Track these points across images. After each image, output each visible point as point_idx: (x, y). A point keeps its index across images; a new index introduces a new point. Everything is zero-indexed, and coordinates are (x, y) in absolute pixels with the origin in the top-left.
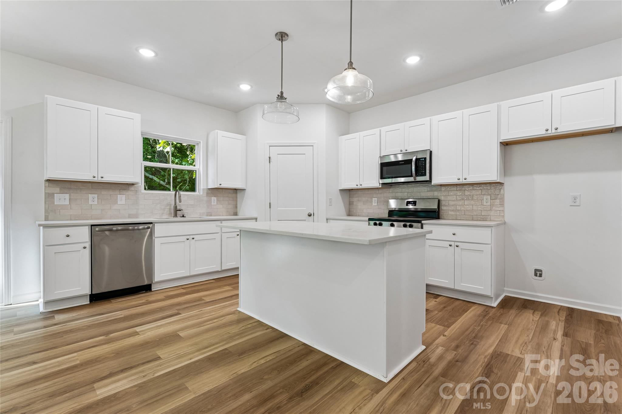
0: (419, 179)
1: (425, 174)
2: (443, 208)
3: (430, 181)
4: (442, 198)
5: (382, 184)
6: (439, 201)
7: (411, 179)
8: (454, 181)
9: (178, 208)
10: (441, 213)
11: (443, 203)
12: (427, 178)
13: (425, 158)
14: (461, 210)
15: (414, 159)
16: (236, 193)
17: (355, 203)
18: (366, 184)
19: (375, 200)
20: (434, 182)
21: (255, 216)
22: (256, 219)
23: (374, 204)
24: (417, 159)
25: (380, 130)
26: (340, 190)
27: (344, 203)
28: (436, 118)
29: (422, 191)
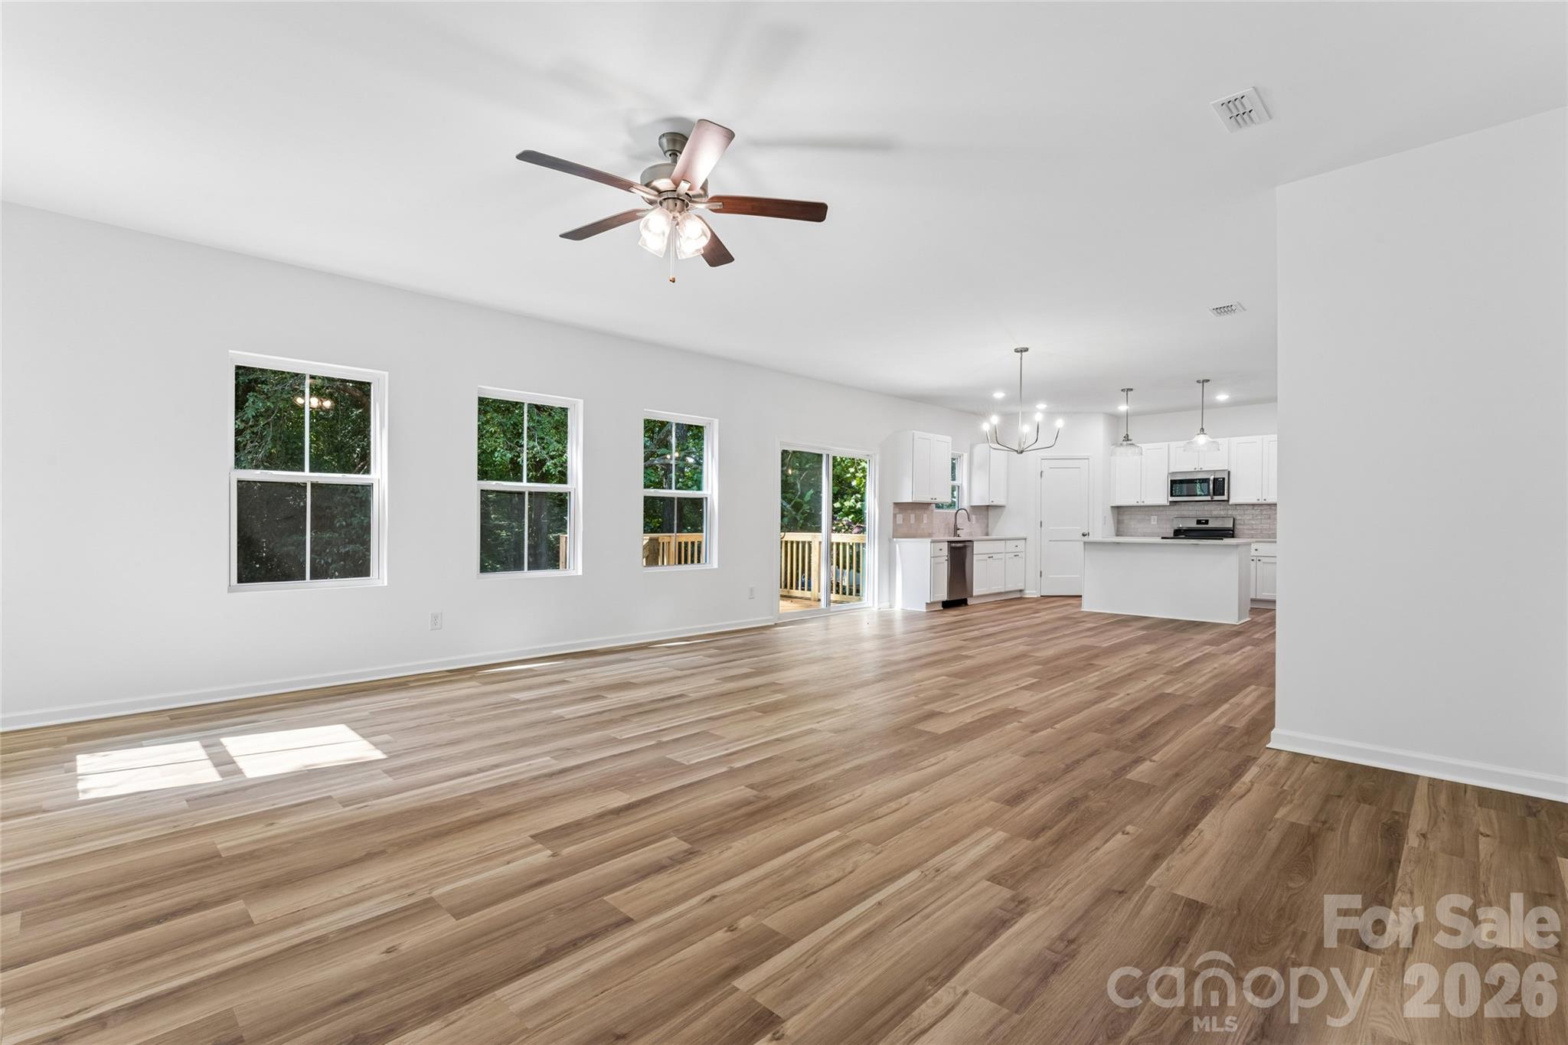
0: (1216, 498)
1: (1223, 494)
2: (1237, 526)
3: (1228, 501)
4: (1238, 518)
5: (1170, 502)
6: (1234, 520)
7: (1209, 498)
8: (1254, 501)
9: (958, 527)
10: (1236, 532)
11: (1237, 522)
12: (1225, 498)
13: (1224, 479)
14: (1257, 529)
15: (1212, 478)
16: (988, 510)
17: (1126, 521)
18: (1149, 501)
19: (1154, 519)
20: (1230, 503)
21: (1024, 536)
22: (1025, 539)
23: (1153, 523)
24: (1214, 479)
25: (1169, 445)
26: (1112, 507)
27: (1114, 520)
28: (1235, 440)
29: (1216, 510)
